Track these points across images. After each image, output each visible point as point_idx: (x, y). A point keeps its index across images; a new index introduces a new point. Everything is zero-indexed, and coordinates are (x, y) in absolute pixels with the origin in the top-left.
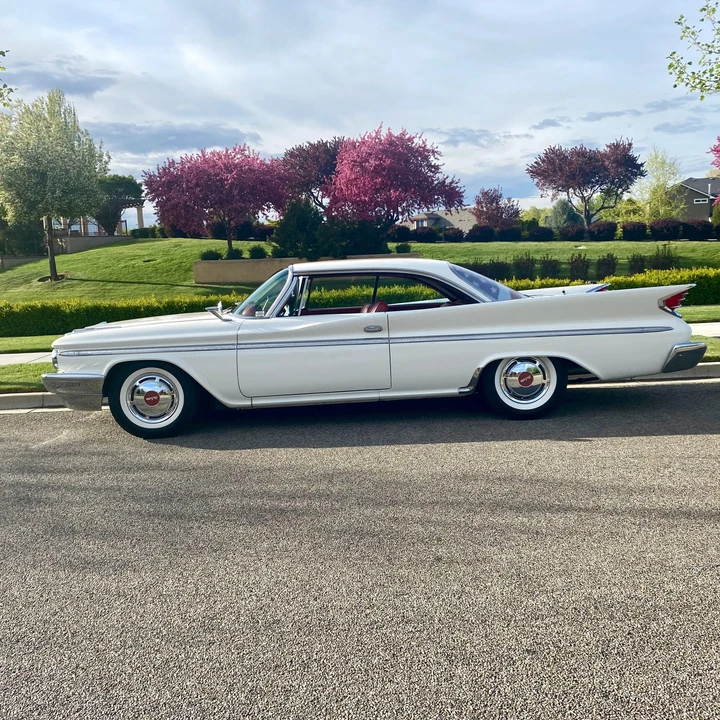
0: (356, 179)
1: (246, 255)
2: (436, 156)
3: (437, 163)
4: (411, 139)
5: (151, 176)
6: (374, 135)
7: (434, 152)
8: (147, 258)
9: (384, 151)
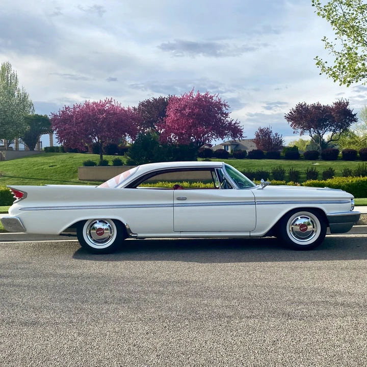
0: (177, 120)
1: (111, 163)
2: (227, 108)
3: (227, 112)
4: (211, 97)
5: (55, 116)
6: (189, 94)
7: (225, 105)
8: (51, 165)
9: (195, 104)
